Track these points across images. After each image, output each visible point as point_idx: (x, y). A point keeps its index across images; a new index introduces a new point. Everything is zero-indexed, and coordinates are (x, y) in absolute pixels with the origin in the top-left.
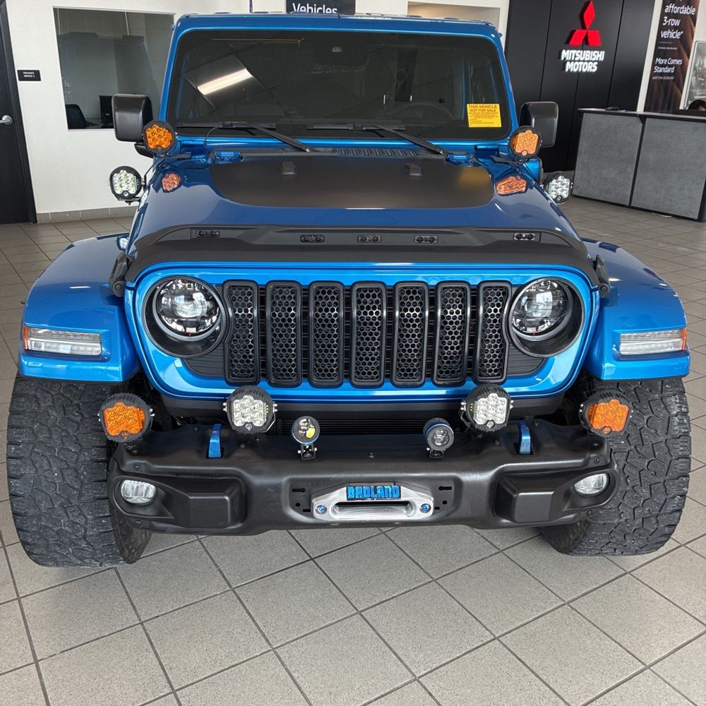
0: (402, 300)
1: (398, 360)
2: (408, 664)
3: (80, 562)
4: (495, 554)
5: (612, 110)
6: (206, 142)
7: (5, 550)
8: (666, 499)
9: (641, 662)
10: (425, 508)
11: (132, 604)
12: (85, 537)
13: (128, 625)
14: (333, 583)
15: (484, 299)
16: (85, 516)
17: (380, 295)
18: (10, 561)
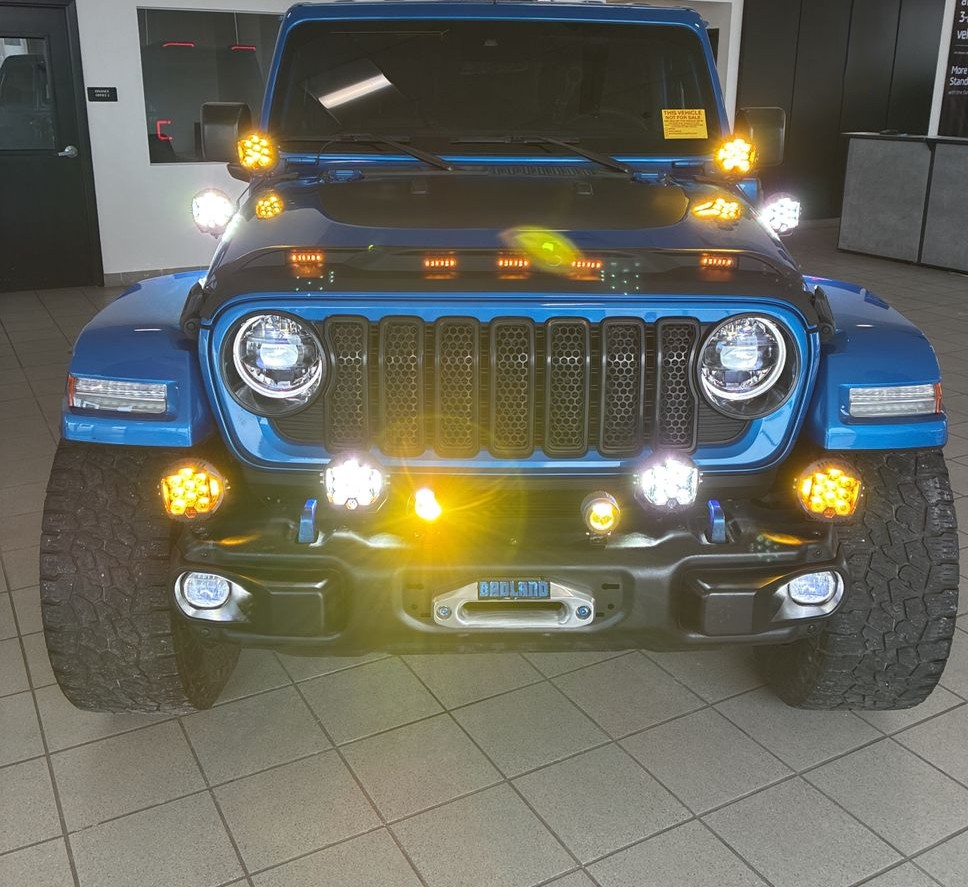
0: (556, 341)
1: (552, 421)
2: (570, 848)
3: (130, 702)
4: (701, 709)
5: (888, 134)
6: (318, 160)
7: (34, 695)
8: (927, 622)
9: (899, 852)
10: (582, 613)
11: (199, 764)
12: (137, 663)
13: (191, 791)
14: (475, 744)
15: (664, 342)
16: (137, 633)
17: (527, 335)
18: (39, 707)
